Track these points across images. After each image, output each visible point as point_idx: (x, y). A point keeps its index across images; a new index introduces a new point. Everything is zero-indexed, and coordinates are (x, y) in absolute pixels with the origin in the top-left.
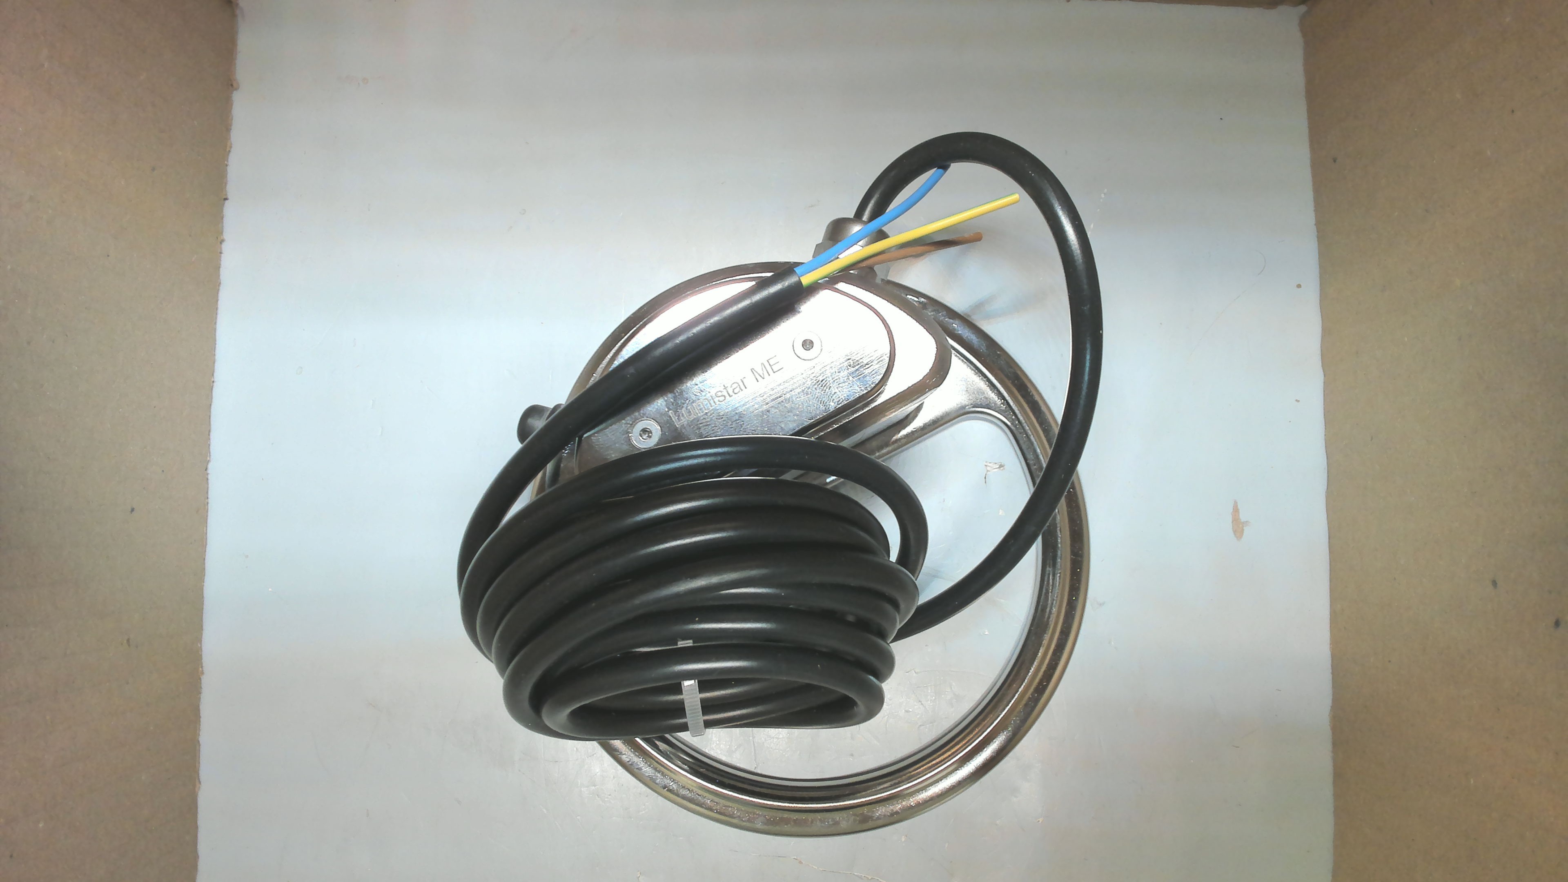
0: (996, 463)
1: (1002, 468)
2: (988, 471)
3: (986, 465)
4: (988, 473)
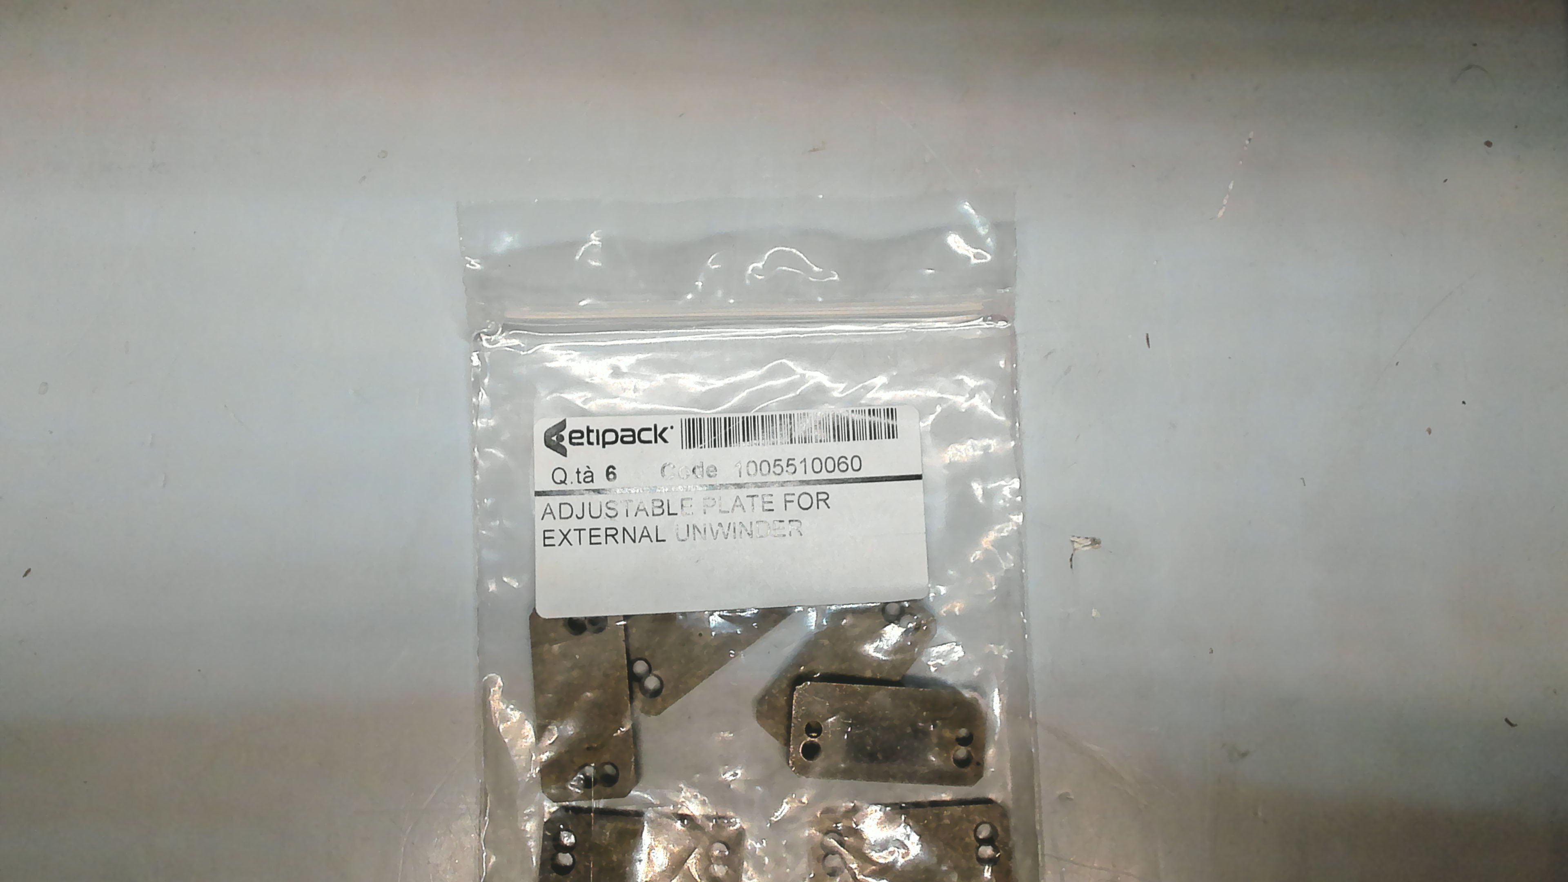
0: (1087, 538)
1: (1097, 545)
2: (1075, 550)
3: (1073, 542)
4: (1076, 552)
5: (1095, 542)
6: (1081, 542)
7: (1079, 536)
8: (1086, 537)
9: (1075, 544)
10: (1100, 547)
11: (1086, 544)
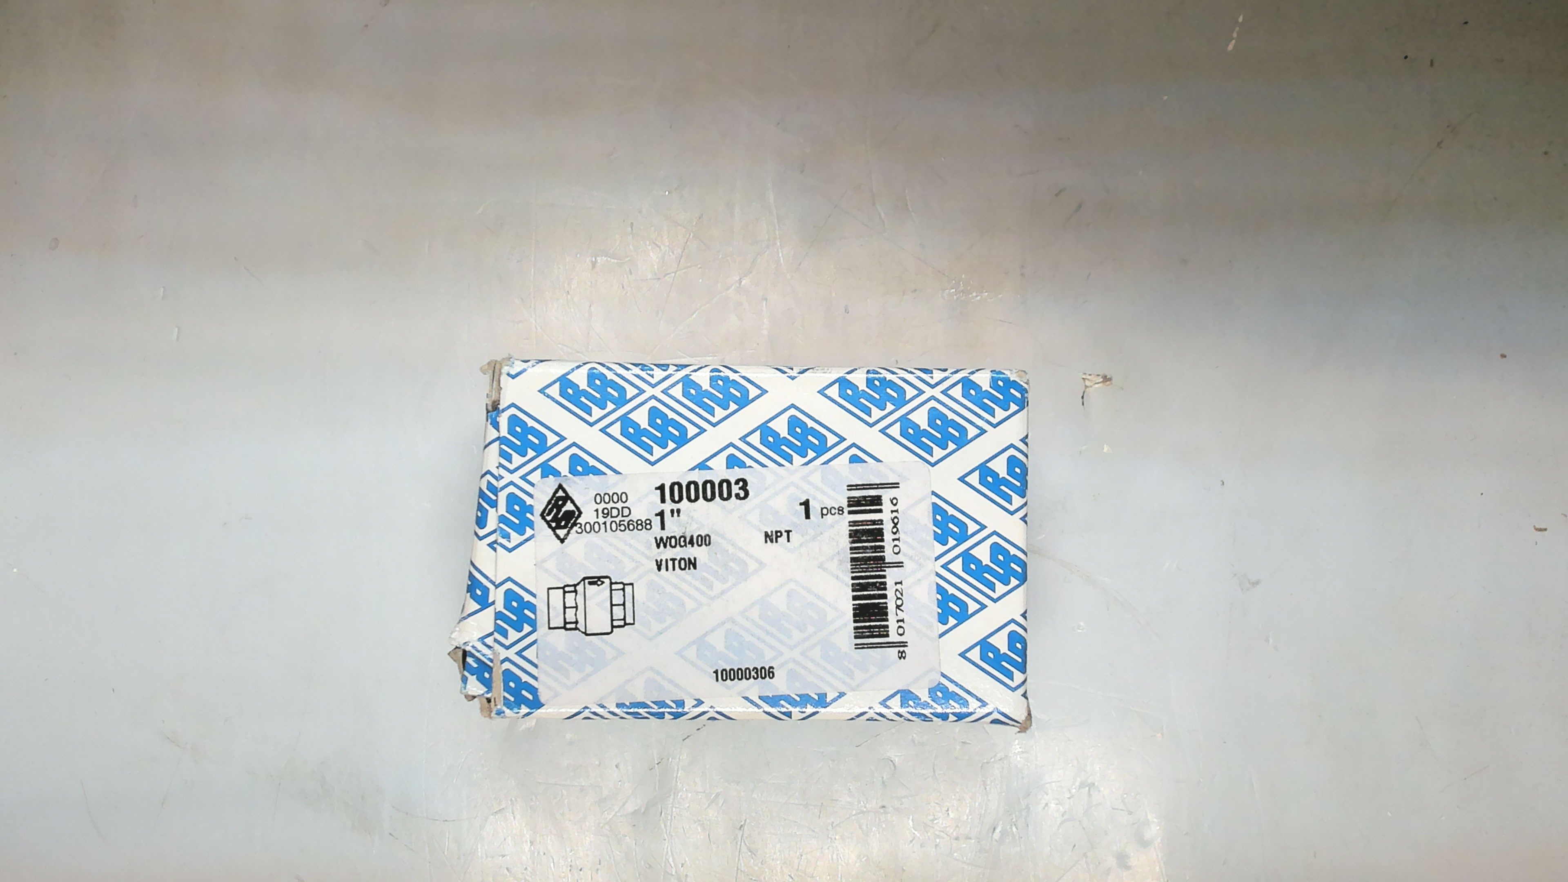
5: (1106, 379)
6: (1094, 379)
7: (1090, 373)
8: (1098, 374)
9: (1087, 381)
10: (1112, 384)
11: (1097, 381)
